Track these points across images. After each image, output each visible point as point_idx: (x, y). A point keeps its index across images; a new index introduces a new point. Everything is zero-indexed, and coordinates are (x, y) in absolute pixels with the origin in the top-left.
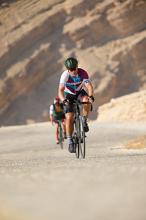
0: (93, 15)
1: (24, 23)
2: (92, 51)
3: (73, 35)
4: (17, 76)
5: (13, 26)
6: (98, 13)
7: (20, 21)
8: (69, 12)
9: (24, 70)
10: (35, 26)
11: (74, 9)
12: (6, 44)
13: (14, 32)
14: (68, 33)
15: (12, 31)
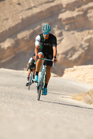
0: (79, 11)
1: (35, 7)
2: (73, 34)
3: (64, 21)
4: (23, 39)
5: (27, 7)
6: (82, 11)
7: (33, 5)
8: (64, 6)
9: (28, 36)
10: (41, 10)
11: (68, 5)
12: (21, 17)
13: (27, 11)
14: (61, 19)
15: (26, 10)
